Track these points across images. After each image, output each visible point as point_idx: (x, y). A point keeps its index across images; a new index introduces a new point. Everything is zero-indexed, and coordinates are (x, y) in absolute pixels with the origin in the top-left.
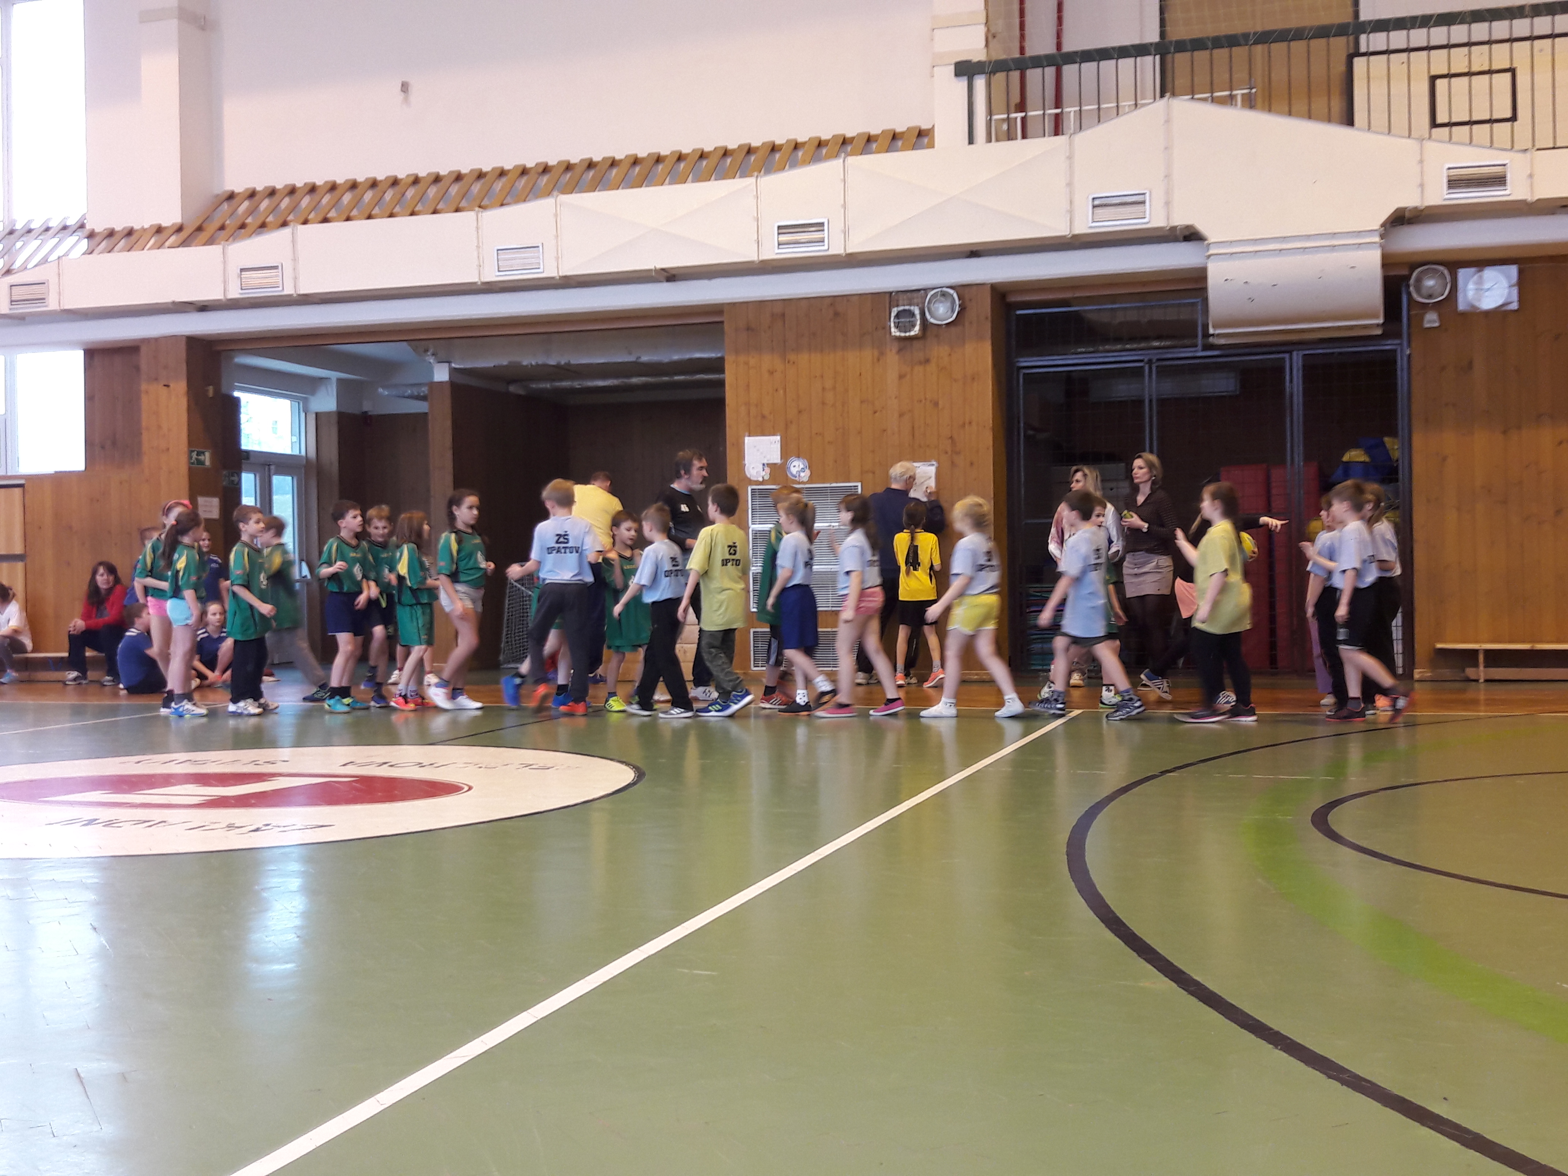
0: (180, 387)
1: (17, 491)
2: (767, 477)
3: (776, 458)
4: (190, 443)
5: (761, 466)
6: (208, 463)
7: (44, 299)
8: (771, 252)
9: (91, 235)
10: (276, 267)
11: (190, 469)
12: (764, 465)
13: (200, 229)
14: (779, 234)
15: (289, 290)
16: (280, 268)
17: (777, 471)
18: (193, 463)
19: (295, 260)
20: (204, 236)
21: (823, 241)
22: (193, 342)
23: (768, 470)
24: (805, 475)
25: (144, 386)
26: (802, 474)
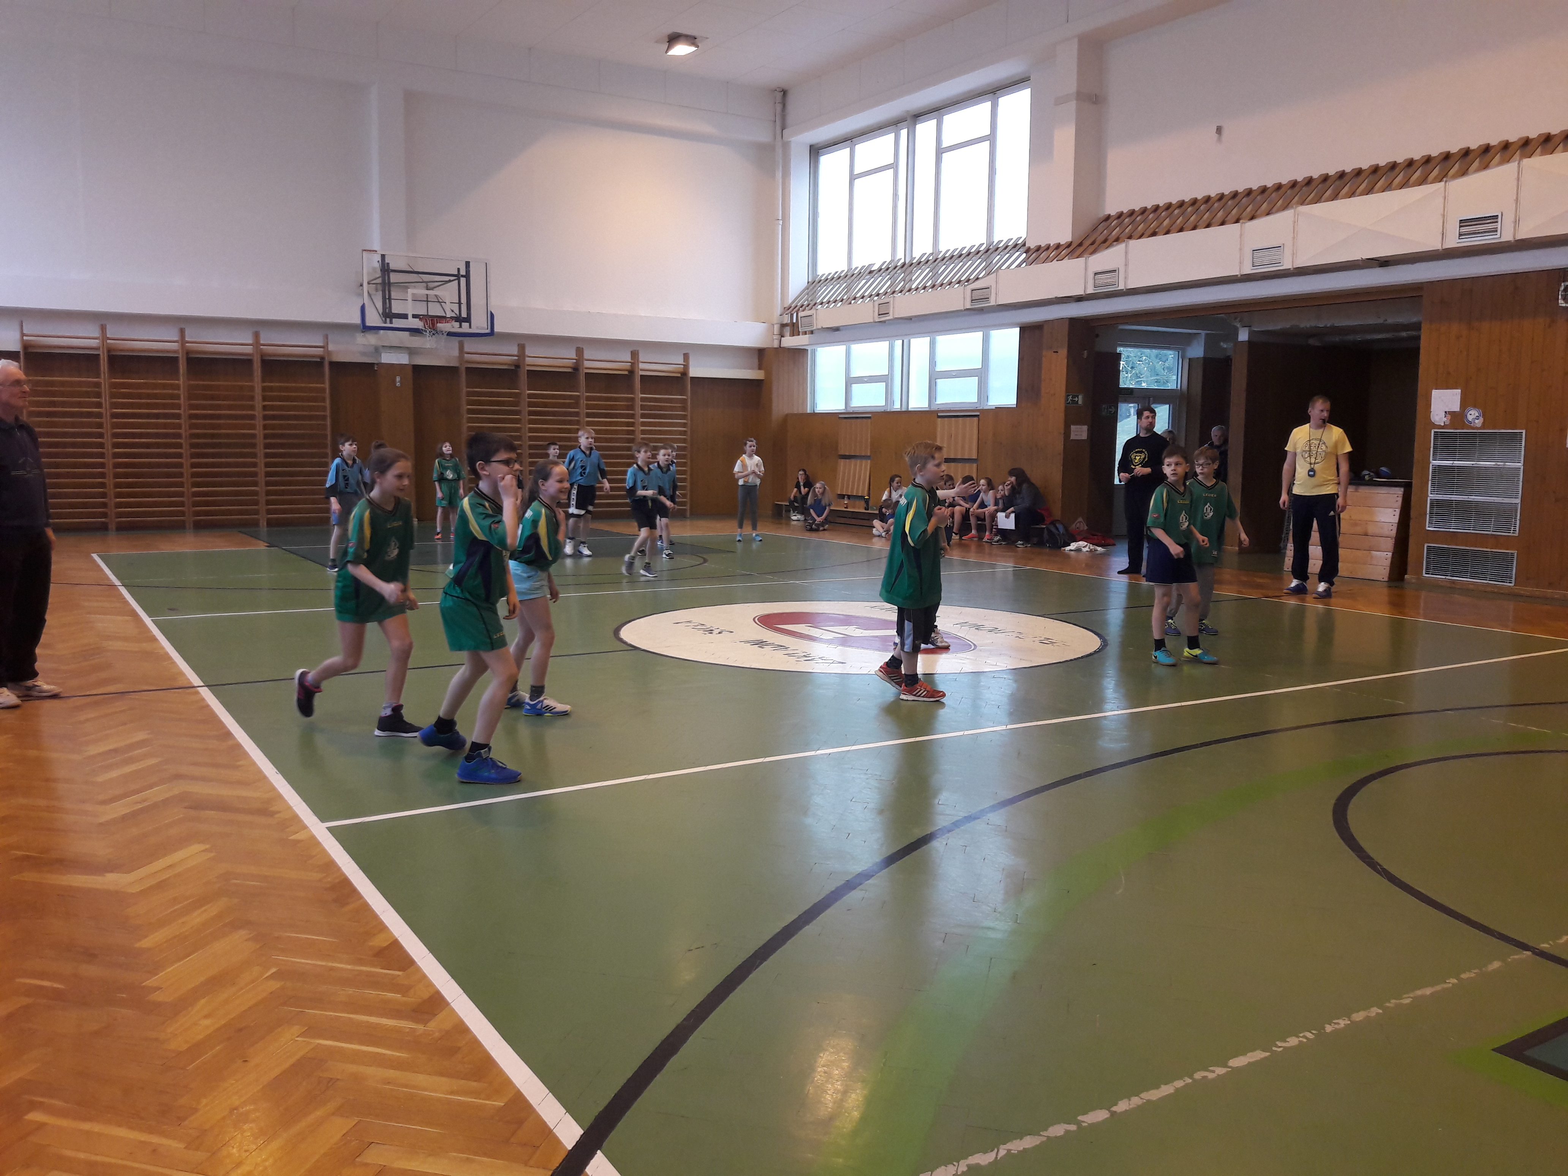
0: (1063, 352)
1: (976, 419)
2: (1447, 423)
3: (1456, 408)
4: (1067, 390)
5: (1444, 413)
6: (1080, 402)
7: (988, 298)
8: (1453, 241)
9: (1027, 251)
10: (1115, 271)
11: (1066, 407)
12: (1446, 412)
13: (1080, 245)
14: (1460, 227)
15: (1121, 287)
16: (1117, 271)
17: (1457, 418)
18: (1069, 403)
19: (1126, 265)
20: (1081, 249)
21: (1496, 231)
22: (1073, 322)
23: (1449, 417)
24: (1479, 423)
25: (1044, 353)
26: (1477, 421)
